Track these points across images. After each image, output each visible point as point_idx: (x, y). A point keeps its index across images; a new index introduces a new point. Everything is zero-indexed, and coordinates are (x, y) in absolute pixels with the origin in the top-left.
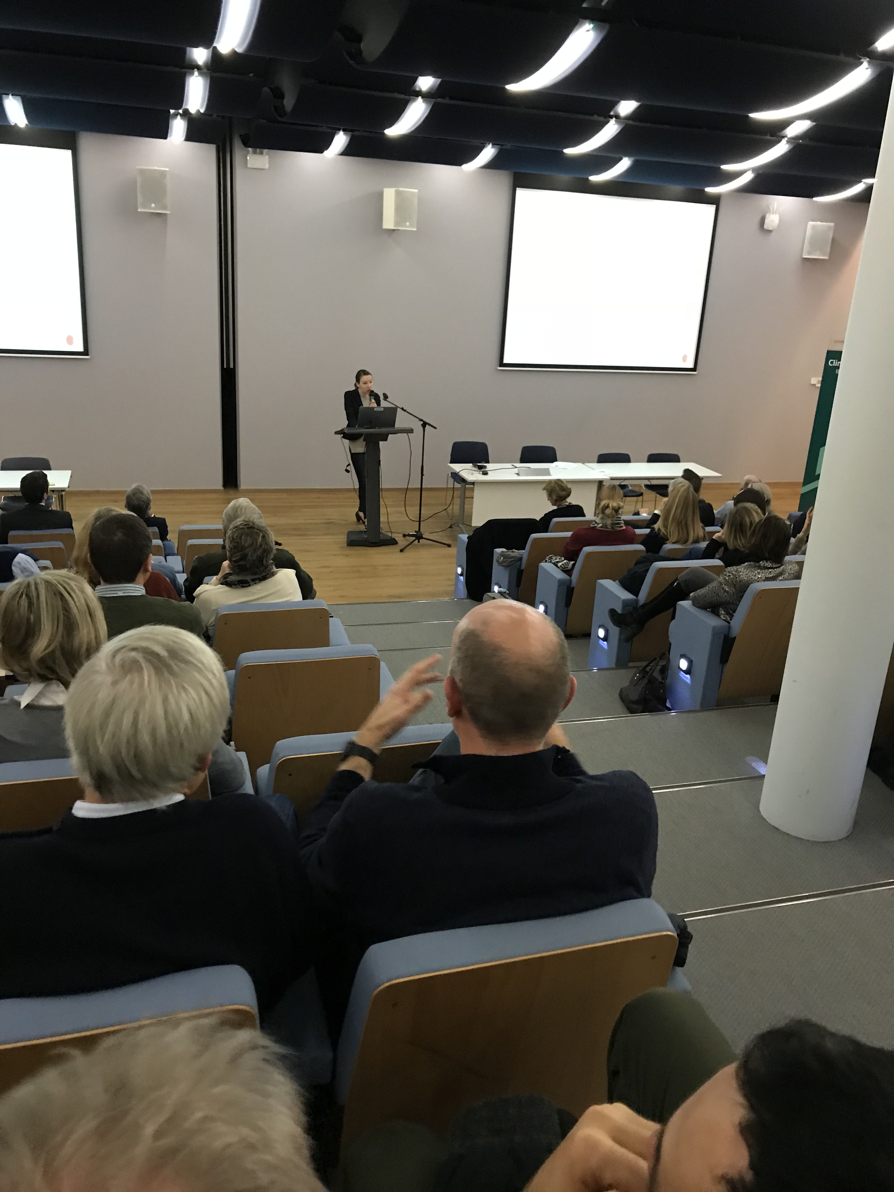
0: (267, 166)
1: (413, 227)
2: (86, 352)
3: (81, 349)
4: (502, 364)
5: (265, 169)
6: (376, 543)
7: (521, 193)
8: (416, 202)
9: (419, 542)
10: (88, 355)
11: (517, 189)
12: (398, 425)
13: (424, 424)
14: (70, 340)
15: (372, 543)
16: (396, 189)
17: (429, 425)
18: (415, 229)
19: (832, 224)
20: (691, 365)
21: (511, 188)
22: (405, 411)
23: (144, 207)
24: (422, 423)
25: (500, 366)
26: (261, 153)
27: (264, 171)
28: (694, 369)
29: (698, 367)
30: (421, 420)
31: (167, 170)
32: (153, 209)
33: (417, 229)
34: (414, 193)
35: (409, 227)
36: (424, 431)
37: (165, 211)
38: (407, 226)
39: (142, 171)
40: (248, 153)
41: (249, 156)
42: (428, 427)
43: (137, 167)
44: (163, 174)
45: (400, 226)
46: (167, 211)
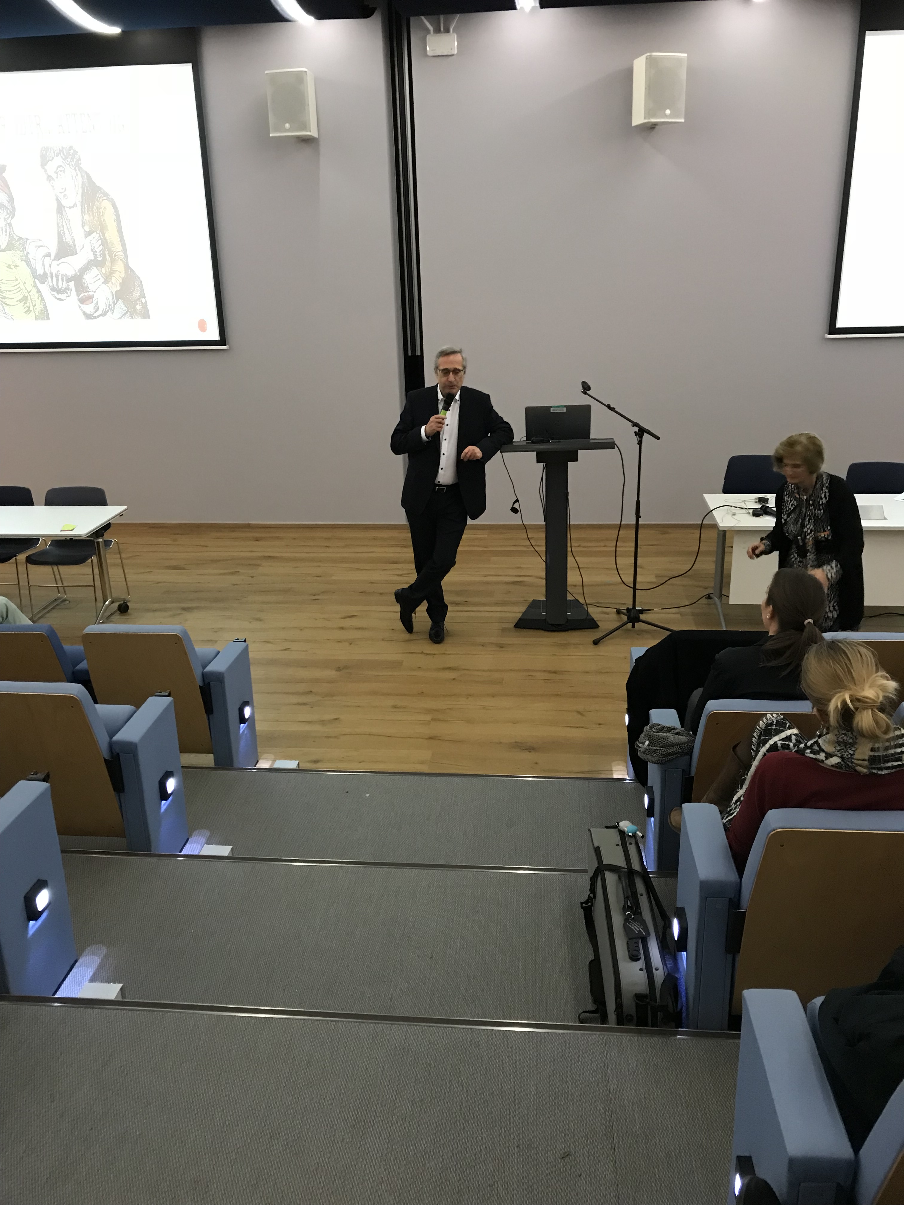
0: (455, 52)
1: (678, 117)
2: (222, 341)
3: (216, 337)
4: (833, 329)
5: (453, 55)
6: (560, 625)
7: (873, 39)
8: (683, 75)
9: (633, 626)
10: (226, 344)
11: (867, 33)
12: (596, 433)
13: (641, 432)
14: (202, 326)
15: (552, 625)
16: (648, 54)
17: (649, 433)
18: (683, 120)
21: (857, 35)
22: (613, 409)
23: (276, 130)
24: (637, 429)
25: (829, 334)
26: (447, 31)
27: (451, 58)
30: (635, 424)
31: (306, 72)
32: (288, 131)
33: (685, 119)
34: (679, 60)
35: (670, 116)
36: (640, 443)
37: (307, 131)
38: (667, 116)
39: (273, 77)
40: (428, 32)
41: (428, 37)
42: (646, 436)
43: (266, 72)
44: (300, 77)
45: (654, 116)
46: (310, 131)
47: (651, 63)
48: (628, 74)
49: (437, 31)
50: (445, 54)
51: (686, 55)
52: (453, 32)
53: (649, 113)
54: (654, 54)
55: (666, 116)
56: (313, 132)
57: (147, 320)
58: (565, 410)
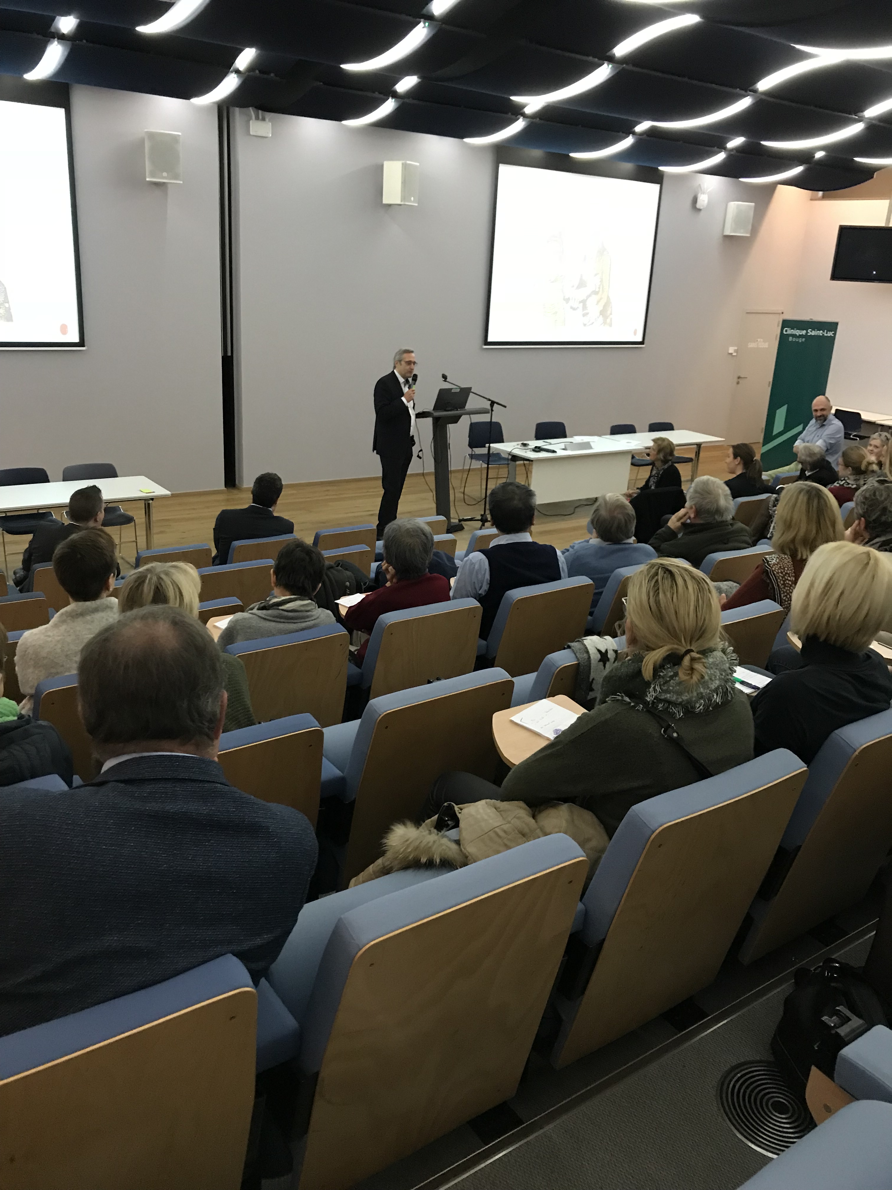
0: (269, 135)
1: (416, 203)
2: (81, 343)
3: (76, 339)
4: (486, 343)
5: (268, 137)
7: (503, 169)
8: (418, 176)
10: (83, 346)
11: (500, 165)
13: (493, 403)
14: (64, 329)
16: (403, 162)
19: (753, 204)
20: (640, 338)
21: (495, 165)
23: (152, 176)
24: (490, 402)
25: (485, 345)
26: (263, 119)
27: (265, 139)
28: (642, 343)
29: (646, 341)
30: (489, 400)
31: (180, 135)
32: (165, 178)
33: (418, 204)
34: (416, 167)
35: (412, 201)
36: (492, 411)
37: (179, 181)
39: (151, 135)
40: (251, 119)
41: (251, 122)
44: (175, 139)
45: (406, 200)
46: (181, 181)
47: (405, 167)
48: (379, 170)
49: (257, 118)
50: (264, 136)
51: (418, 164)
52: (269, 121)
53: (403, 198)
54: (408, 162)
55: (410, 201)
57: (10, 323)
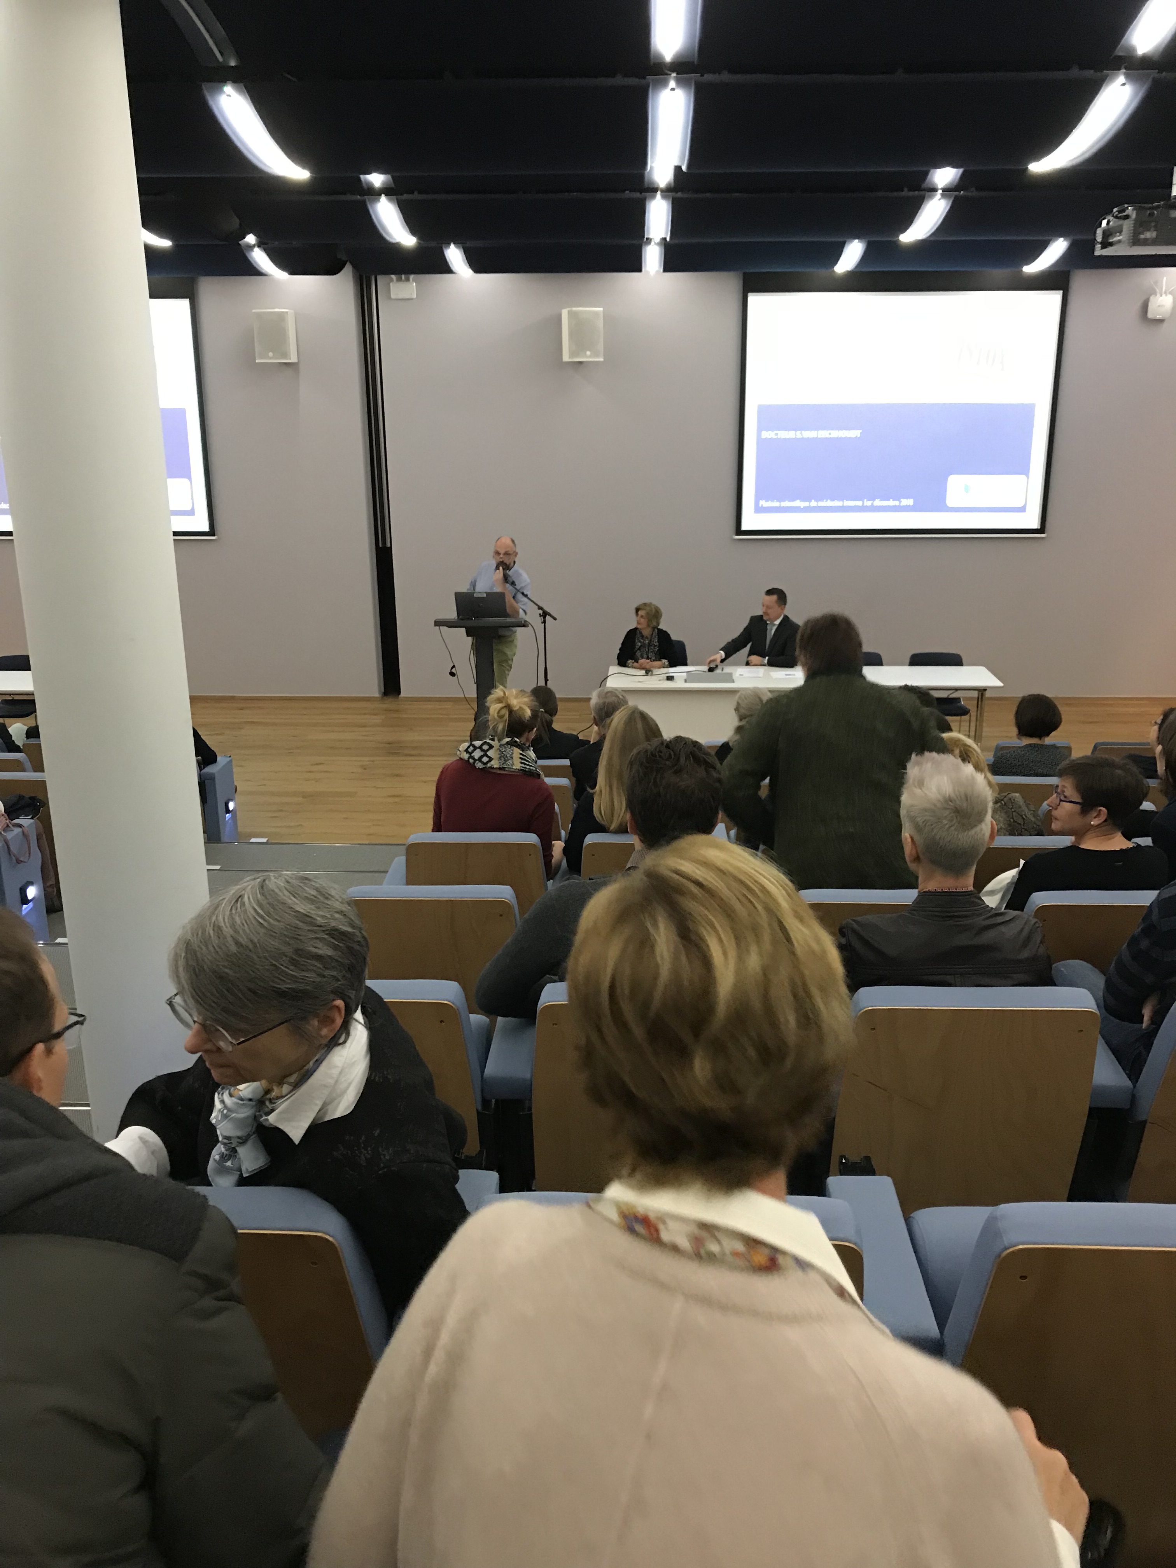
0: (415, 296)
1: (598, 356)
2: (212, 532)
3: (207, 529)
4: (739, 531)
5: (412, 299)
7: (755, 300)
8: (600, 324)
10: (214, 535)
11: (749, 294)
13: (545, 614)
14: (194, 519)
16: (571, 308)
17: (550, 615)
18: (601, 359)
20: (1035, 524)
21: (741, 295)
23: (261, 358)
24: (541, 612)
25: (735, 535)
26: (408, 280)
27: (411, 301)
28: (1039, 531)
29: (1045, 528)
30: (540, 608)
31: (287, 312)
32: (272, 359)
33: (603, 359)
34: (597, 313)
35: (590, 356)
36: (544, 622)
37: (287, 360)
38: (587, 357)
39: (259, 315)
40: (392, 282)
41: (393, 286)
42: (548, 617)
43: (253, 311)
44: (282, 317)
45: (577, 356)
46: (290, 359)
47: (575, 314)
49: (399, 280)
50: (407, 297)
51: (602, 309)
52: (414, 280)
53: (572, 354)
54: (574, 309)
56: (293, 359)
58: (485, 595)
